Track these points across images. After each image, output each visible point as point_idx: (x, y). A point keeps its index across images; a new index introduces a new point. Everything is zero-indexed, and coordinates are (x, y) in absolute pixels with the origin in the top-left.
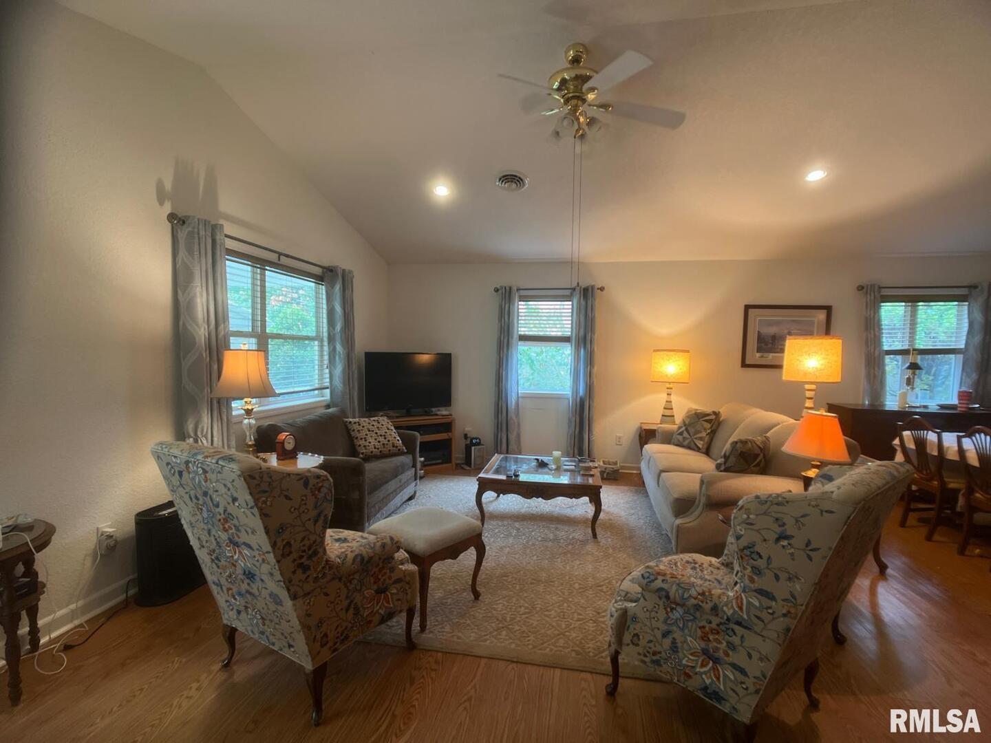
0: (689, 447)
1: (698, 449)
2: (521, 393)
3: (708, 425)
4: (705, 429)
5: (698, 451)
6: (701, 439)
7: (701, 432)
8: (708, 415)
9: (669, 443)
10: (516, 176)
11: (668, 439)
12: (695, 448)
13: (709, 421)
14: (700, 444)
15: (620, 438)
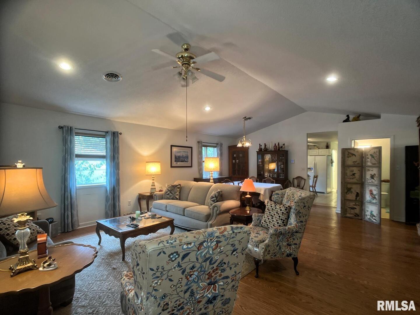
0: (173, 199)
1: (177, 199)
2: (78, 187)
3: (178, 190)
4: (178, 191)
5: (177, 200)
6: (177, 195)
7: (177, 192)
8: (178, 186)
9: (162, 199)
10: (114, 74)
11: (162, 198)
12: (176, 198)
13: (178, 188)
14: (178, 197)
15: (130, 202)
